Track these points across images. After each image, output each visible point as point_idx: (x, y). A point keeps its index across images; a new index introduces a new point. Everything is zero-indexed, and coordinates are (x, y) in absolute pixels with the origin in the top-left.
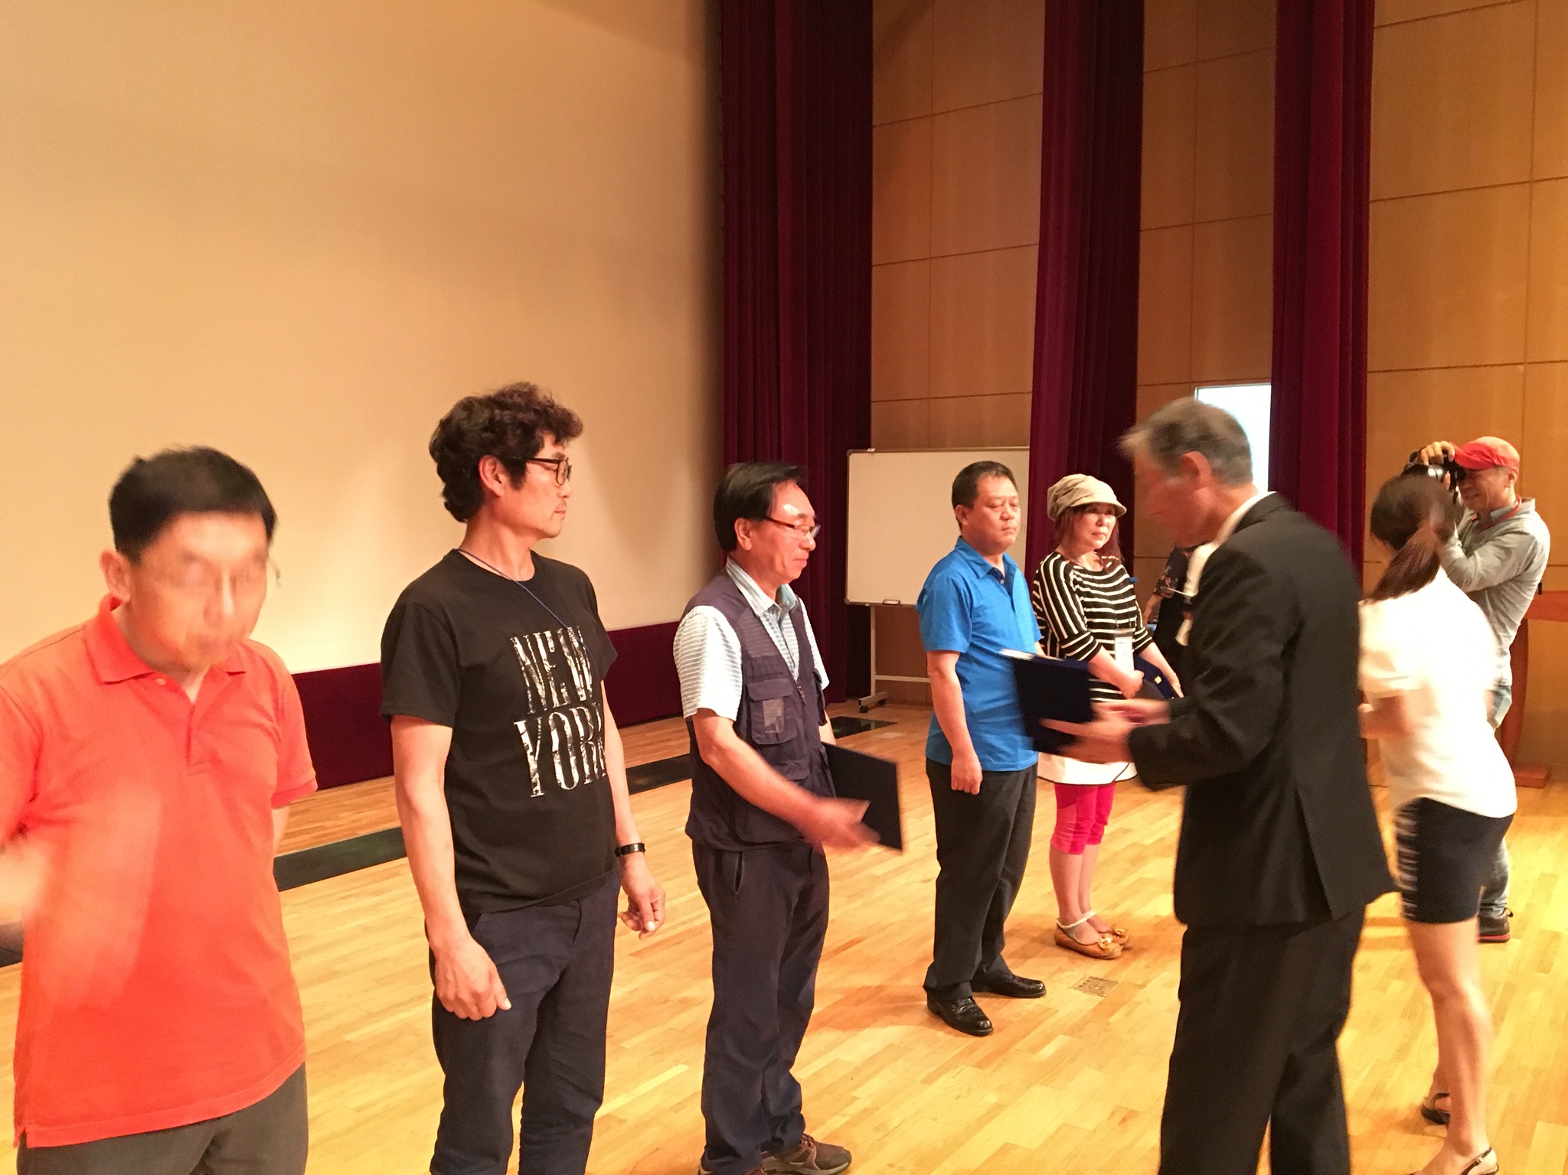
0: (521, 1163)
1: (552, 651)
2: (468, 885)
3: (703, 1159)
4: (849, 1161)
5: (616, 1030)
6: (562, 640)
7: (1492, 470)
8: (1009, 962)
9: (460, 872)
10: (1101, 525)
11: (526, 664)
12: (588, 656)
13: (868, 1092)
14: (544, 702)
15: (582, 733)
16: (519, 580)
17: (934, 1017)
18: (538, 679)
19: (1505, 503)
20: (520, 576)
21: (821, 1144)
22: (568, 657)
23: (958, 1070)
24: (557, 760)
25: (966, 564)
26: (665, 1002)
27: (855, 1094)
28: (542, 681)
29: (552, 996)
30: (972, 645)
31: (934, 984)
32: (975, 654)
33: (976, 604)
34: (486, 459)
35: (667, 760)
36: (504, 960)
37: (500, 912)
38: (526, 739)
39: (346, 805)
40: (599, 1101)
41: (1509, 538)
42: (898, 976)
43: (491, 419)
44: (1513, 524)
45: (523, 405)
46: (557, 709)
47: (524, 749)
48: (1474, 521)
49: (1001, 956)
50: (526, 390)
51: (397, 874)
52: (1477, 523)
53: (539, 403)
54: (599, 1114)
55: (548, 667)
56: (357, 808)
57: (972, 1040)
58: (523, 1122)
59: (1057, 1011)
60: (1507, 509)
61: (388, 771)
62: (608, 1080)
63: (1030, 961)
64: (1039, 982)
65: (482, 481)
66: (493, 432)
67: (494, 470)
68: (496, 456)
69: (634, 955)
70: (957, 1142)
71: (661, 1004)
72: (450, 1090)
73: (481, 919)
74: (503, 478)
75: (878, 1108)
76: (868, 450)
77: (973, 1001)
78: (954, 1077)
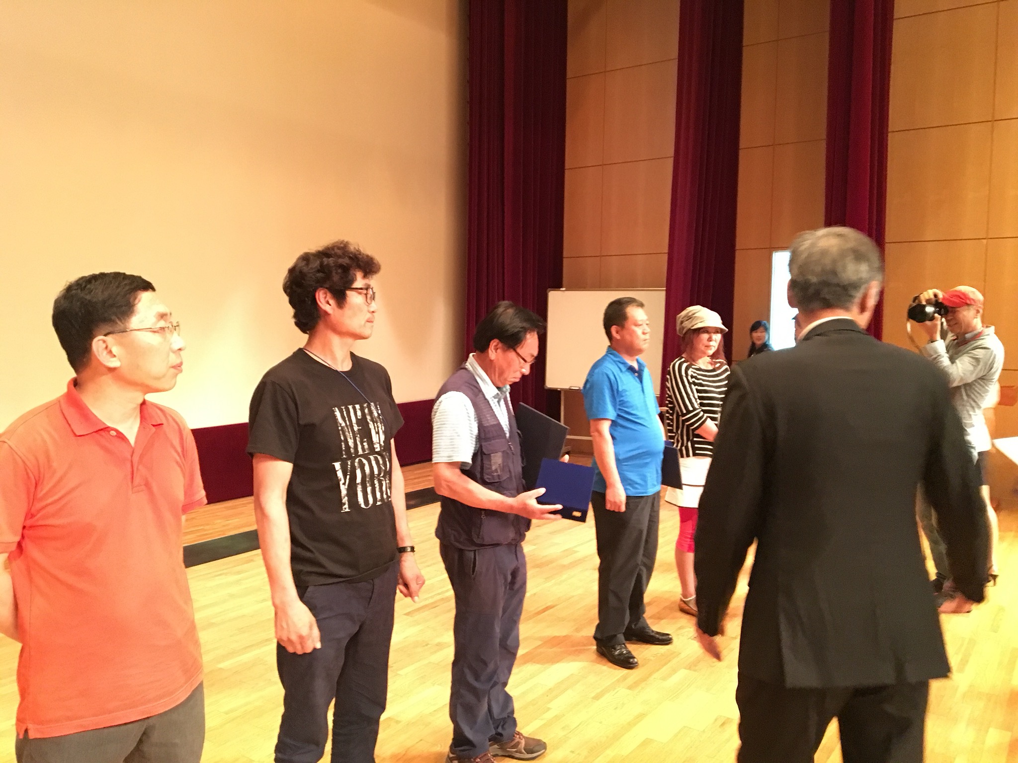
0: (333, 749)
1: (359, 418)
2: (300, 567)
3: (451, 747)
4: (545, 748)
5: (395, 663)
6: (366, 411)
7: (966, 307)
8: (649, 622)
9: (295, 558)
10: (710, 341)
11: (342, 425)
12: (384, 422)
13: (557, 706)
14: (352, 451)
15: (376, 472)
16: (341, 370)
17: (599, 657)
18: (349, 435)
19: (974, 329)
20: (342, 367)
21: (527, 738)
22: (370, 422)
23: (616, 691)
24: (359, 488)
25: (614, 363)
26: (427, 645)
27: (549, 706)
28: (352, 437)
29: (354, 640)
30: (619, 416)
31: (599, 636)
32: (620, 421)
33: (620, 389)
34: (320, 290)
35: (428, 488)
36: (322, 616)
37: (321, 585)
38: (340, 474)
39: (219, 516)
40: (383, 708)
41: (978, 352)
42: (578, 630)
43: (321, 264)
44: (979, 343)
45: (341, 254)
46: (361, 456)
47: (338, 481)
48: (954, 340)
49: (643, 617)
50: (342, 245)
51: (252, 560)
52: (956, 341)
53: (352, 253)
54: (383, 717)
55: (356, 428)
56: (227, 518)
57: (624, 672)
58: (334, 721)
59: (680, 653)
60: (975, 332)
61: (250, 494)
62: (389, 695)
63: (663, 622)
64: (668, 635)
65: (319, 306)
66: (323, 272)
67: (325, 298)
68: (327, 288)
69: (407, 614)
70: (616, 737)
71: (424, 646)
72: (288, 701)
73: (309, 590)
74: (332, 302)
75: (564, 715)
76: (561, 289)
77: (625, 646)
78: (613, 696)
